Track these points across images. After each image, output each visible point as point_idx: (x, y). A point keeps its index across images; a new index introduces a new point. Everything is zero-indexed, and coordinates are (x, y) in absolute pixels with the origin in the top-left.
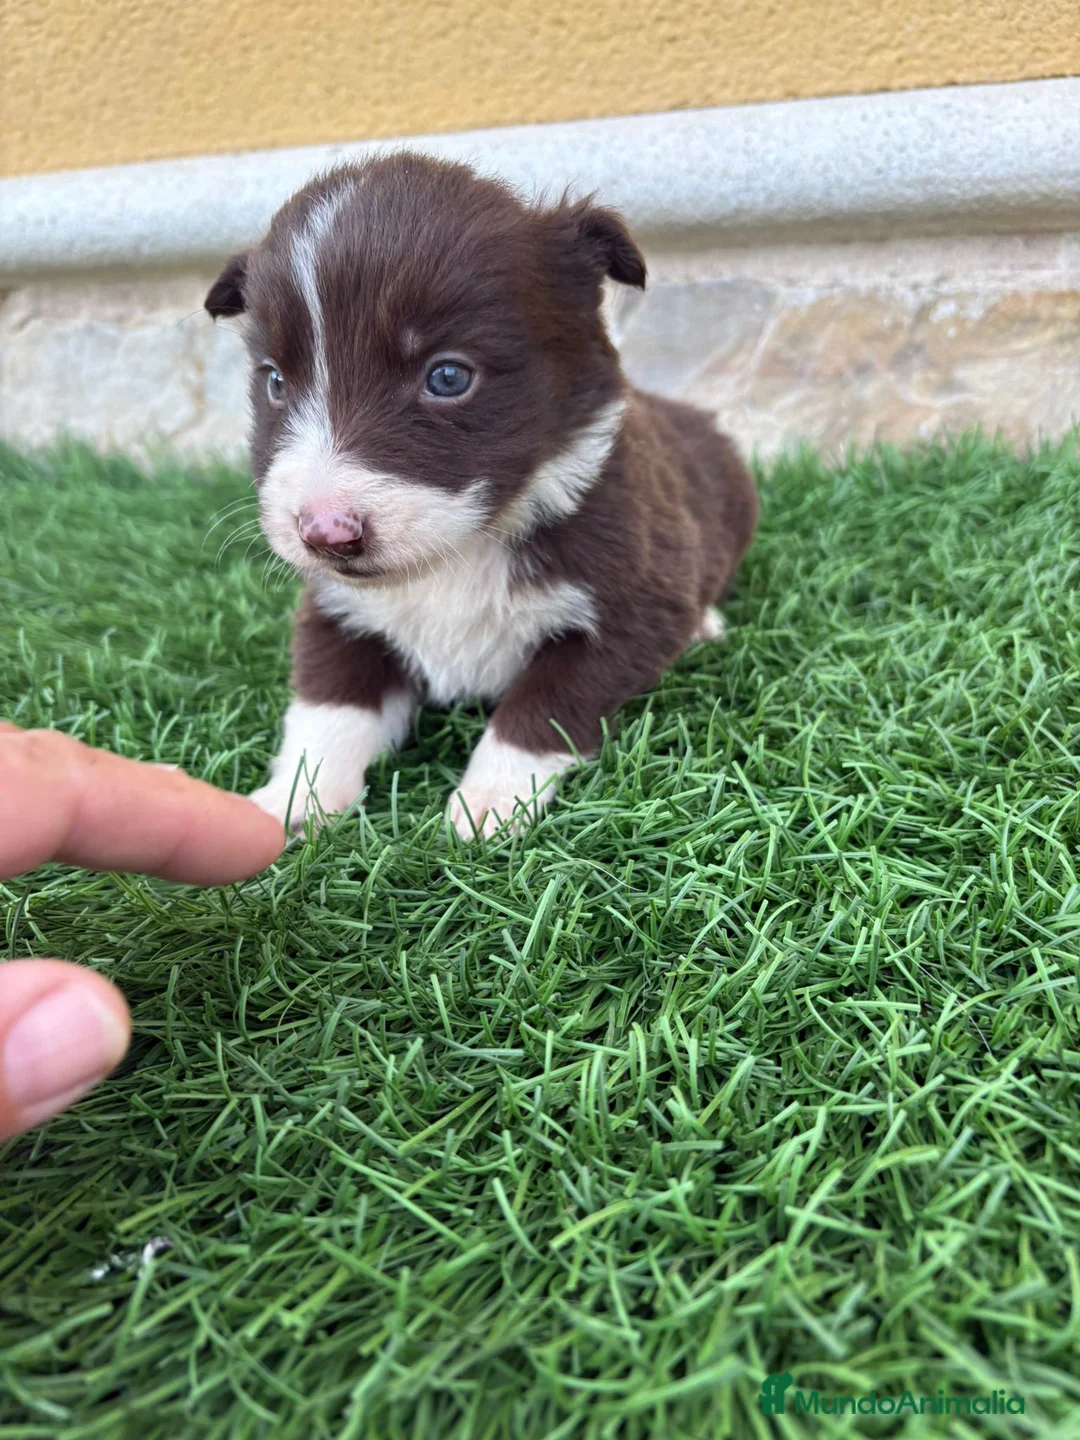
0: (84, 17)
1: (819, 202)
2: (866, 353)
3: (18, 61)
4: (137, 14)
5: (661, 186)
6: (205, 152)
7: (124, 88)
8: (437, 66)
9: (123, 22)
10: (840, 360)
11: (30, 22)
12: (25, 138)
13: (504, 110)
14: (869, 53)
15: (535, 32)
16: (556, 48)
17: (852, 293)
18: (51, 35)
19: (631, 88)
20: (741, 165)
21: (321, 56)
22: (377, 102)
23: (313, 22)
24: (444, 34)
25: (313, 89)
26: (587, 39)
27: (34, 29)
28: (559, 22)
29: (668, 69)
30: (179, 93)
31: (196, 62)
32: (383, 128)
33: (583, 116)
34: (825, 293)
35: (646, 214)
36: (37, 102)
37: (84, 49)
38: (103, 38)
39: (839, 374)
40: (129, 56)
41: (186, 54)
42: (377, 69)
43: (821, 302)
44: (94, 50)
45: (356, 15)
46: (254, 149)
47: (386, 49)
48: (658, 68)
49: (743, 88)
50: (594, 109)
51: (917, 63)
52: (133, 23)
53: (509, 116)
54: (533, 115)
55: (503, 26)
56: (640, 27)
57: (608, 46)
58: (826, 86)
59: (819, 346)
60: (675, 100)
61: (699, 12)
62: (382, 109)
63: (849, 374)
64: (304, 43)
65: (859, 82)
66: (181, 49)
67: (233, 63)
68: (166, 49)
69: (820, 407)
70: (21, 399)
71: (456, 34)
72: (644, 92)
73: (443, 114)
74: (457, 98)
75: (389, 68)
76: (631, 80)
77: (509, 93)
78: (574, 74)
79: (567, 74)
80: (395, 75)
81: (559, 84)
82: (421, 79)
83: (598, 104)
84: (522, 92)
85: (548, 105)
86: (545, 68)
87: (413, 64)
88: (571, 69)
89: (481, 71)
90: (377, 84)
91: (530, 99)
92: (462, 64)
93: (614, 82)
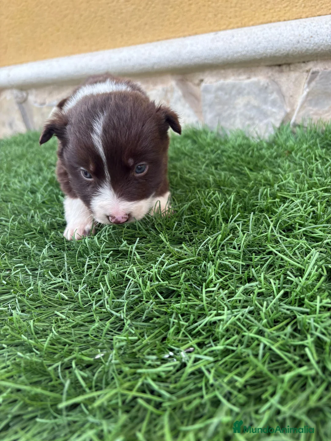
3: (122, 13)
5: (329, 37)
6: (175, 37)
7: (152, 19)
12: (122, 36)
13: (273, 17)
18: (132, 4)
19: (318, 7)
21: (214, 5)
22: (230, 18)
25: (210, 15)
30: (168, 20)
31: (174, 10)
32: (232, 26)
33: (301, 18)
35: (322, 47)
36: (126, 25)
37: (141, 8)
40: (154, 9)
41: (171, 7)
42: (231, 7)
44: (144, 8)
46: (190, 35)
50: (304, 15)
53: (274, 19)
54: (283, 18)
62: (231, 20)
66: (170, 6)
67: (186, 9)
68: (166, 6)
72: (322, 8)
73: (252, 20)
74: (257, 14)
75: (235, 7)
76: (318, 5)
77: (275, 12)
78: (298, 4)
79: (296, 4)
80: (237, 9)
81: (293, 8)
82: (246, 9)
83: (305, 13)
84: (279, 11)
85: (288, 15)
86: (288, 3)
87: (243, 5)
88: (297, 3)
89: (266, 6)
90: (231, 12)
91: (281, 13)
92: (259, 4)
93: (312, 6)
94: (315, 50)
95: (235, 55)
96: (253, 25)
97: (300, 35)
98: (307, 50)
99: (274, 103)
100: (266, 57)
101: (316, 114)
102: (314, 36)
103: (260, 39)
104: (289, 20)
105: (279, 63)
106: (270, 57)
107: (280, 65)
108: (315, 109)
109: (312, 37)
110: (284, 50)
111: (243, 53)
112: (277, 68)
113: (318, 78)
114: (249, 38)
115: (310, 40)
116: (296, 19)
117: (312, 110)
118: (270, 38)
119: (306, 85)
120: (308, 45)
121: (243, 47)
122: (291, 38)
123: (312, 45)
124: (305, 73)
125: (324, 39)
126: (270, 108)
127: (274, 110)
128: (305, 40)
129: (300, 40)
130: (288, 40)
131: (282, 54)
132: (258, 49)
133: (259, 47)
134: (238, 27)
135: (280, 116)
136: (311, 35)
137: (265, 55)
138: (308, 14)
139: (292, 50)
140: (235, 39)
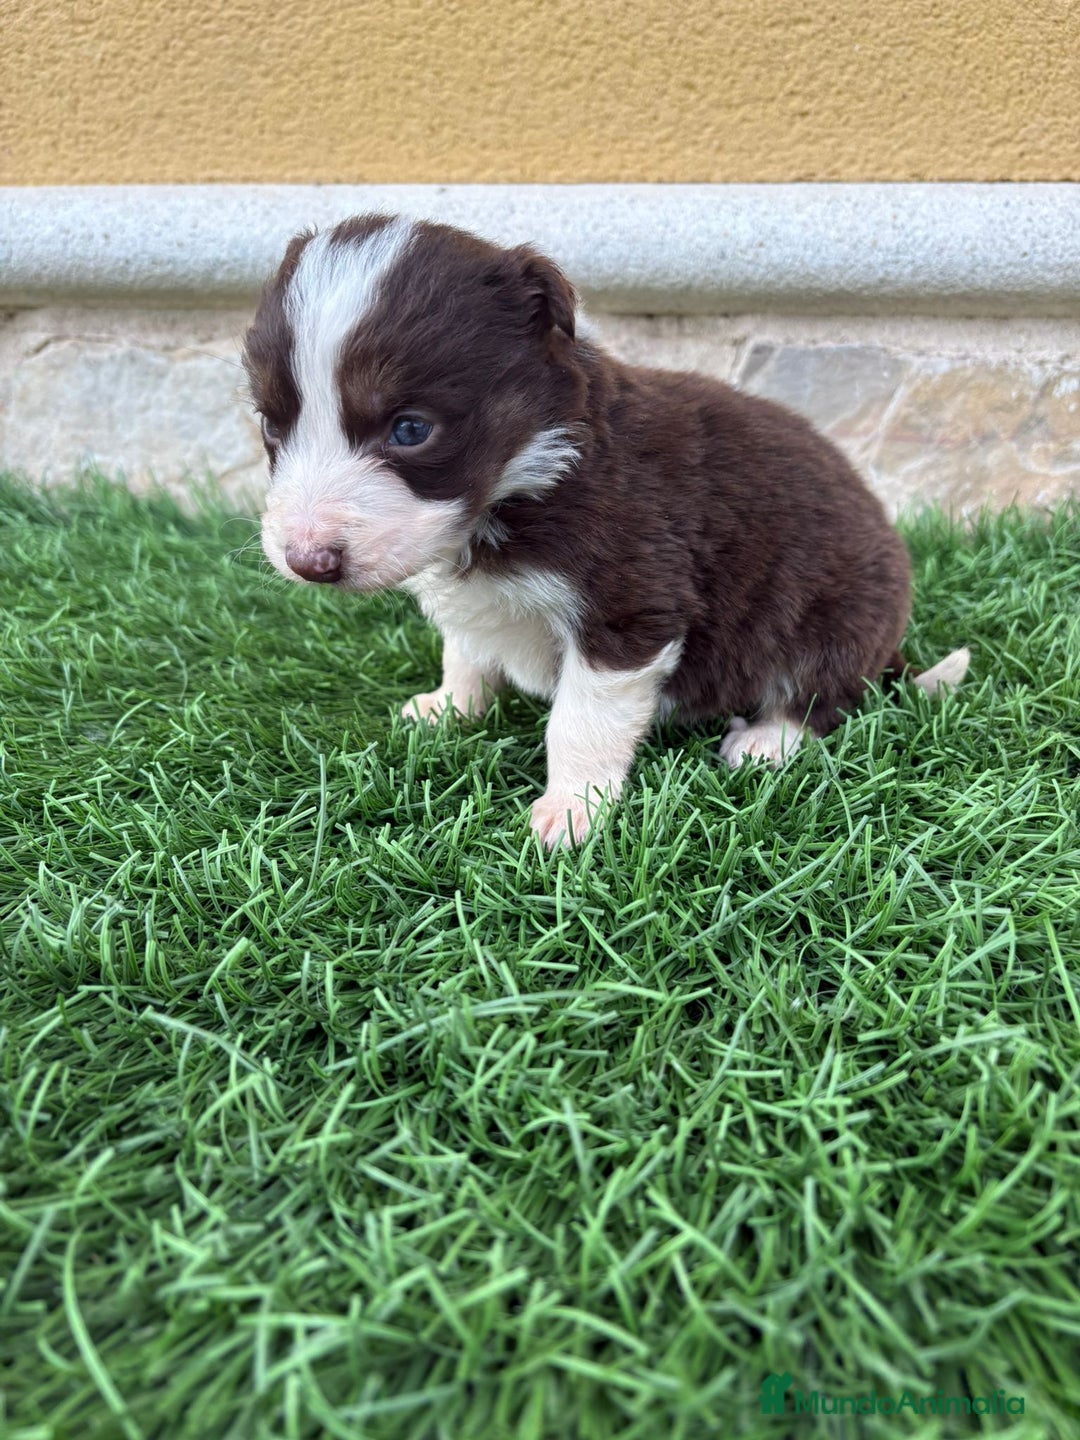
0: (144, 22)
1: (963, 279)
2: (991, 423)
3: (55, 61)
4: (212, 26)
5: (810, 253)
7: (186, 102)
8: (555, 116)
9: (192, 32)
10: (967, 428)
11: (74, 21)
12: (54, 144)
13: (623, 167)
14: (992, 145)
15: (664, 92)
16: (682, 111)
17: (984, 365)
18: (102, 37)
19: (758, 157)
20: (889, 239)
21: (425, 92)
22: (484, 147)
23: (419, 57)
24: (566, 86)
26: (717, 105)
27: (81, 28)
28: (690, 86)
29: (797, 142)
30: (254, 114)
31: (278, 84)
32: (489, 172)
33: (707, 181)
34: (958, 364)
35: (790, 278)
36: (74, 107)
37: (142, 56)
38: (167, 48)
39: (966, 441)
40: (196, 70)
41: (266, 74)
42: (488, 113)
43: (952, 373)
44: (154, 58)
45: (471, 54)
47: (500, 93)
48: (786, 140)
49: (870, 166)
50: (718, 175)
51: (1037, 158)
52: (205, 35)
54: (656, 174)
55: (629, 85)
56: (772, 99)
57: (740, 113)
58: (950, 172)
59: (948, 415)
60: (802, 172)
61: (834, 90)
62: (487, 153)
63: (974, 443)
64: (408, 77)
65: (982, 171)
66: (261, 68)
67: (322, 90)
68: (243, 66)
69: (946, 472)
70: (32, 430)
71: (577, 86)
72: (770, 162)
73: (556, 164)
74: (573, 150)
75: (502, 113)
76: (758, 149)
77: (629, 151)
78: (700, 138)
79: (694, 137)
80: (506, 120)
81: (684, 146)
82: (537, 127)
83: (722, 169)
84: (644, 150)
85: (670, 165)
86: (670, 129)
87: (528, 112)
88: (698, 133)
89: (602, 126)
90: (486, 129)
91: (651, 158)
92: (582, 117)
93: (741, 150)
94: (769, 283)
96: (559, 181)
97: (726, 235)
98: (747, 281)
100: (620, 289)
102: (768, 243)
103: (602, 231)
104: (672, 181)
105: (652, 308)
106: (635, 288)
107: (650, 316)
109: (761, 245)
110: (678, 273)
112: (643, 323)
113: (770, 366)
114: (565, 222)
115: (757, 255)
116: (694, 181)
120: (750, 268)
122: (702, 240)
123: (761, 271)
124: (727, 348)
125: (795, 257)
129: (729, 252)
130: (693, 246)
131: (673, 285)
132: (598, 260)
133: (600, 253)
134: (511, 181)
136: (760, 238)
137: (617, 281)
138: (727, 171)
139: (702, 277)
140: (519, 218)
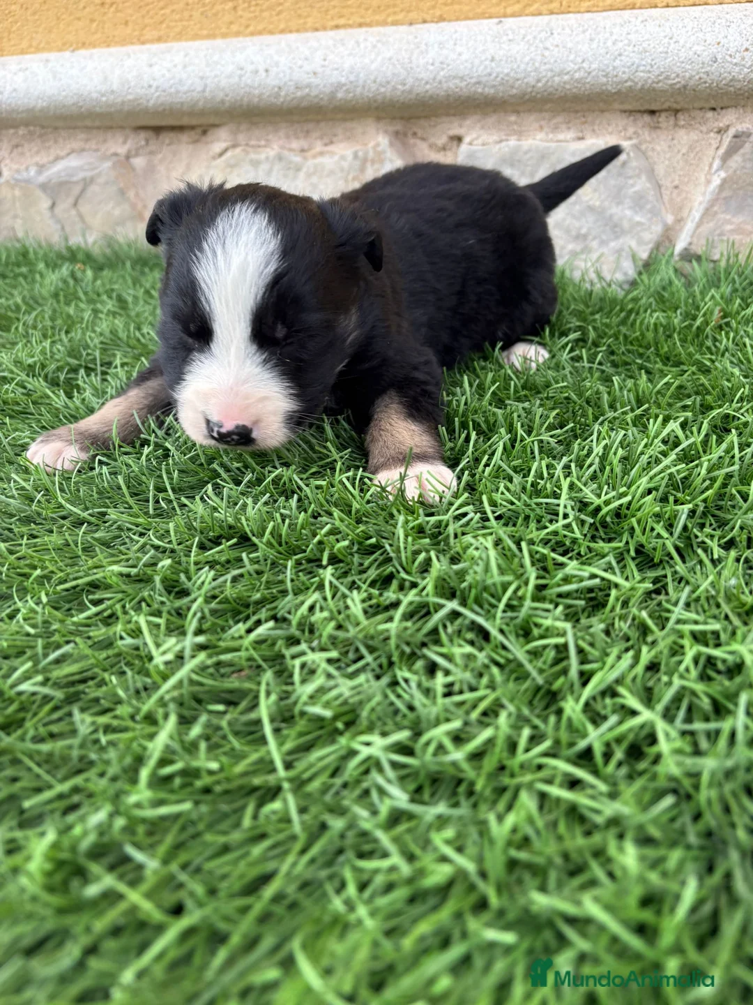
95: (557, 79)
99: (639, 202)
101: (739, 230)
108: (739, 219)
111: (577, 75)
117: (729, 222)
118: (645, 45)
119: (717, 163)
121: (580, 60)
126: (628, 213)
127: (638, 218)
128: (731, 56)
135: (652, 233)
